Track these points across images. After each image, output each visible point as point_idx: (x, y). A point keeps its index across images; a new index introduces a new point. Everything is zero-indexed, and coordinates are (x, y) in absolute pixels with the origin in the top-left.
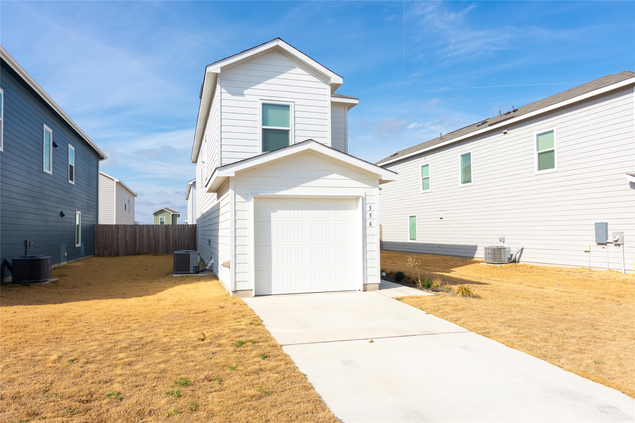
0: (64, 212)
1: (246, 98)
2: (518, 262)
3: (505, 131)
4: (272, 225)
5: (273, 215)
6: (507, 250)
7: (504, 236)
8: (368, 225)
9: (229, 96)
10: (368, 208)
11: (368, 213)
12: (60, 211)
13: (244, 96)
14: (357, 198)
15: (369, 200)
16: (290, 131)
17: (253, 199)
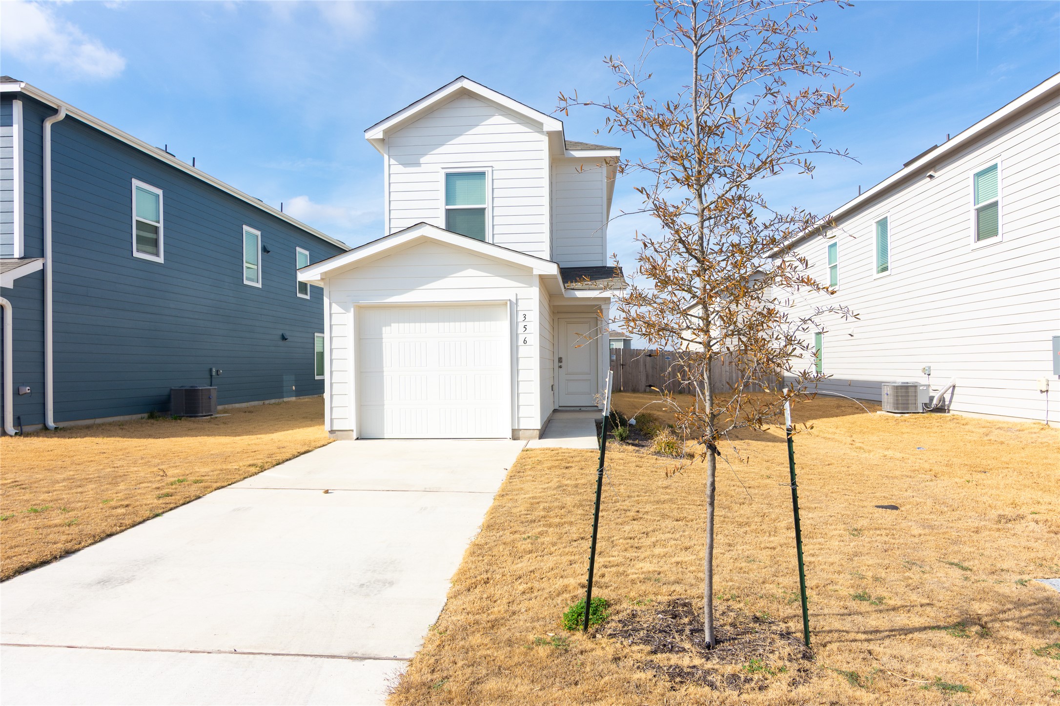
0: (287, 334)
1: (423, 168)
2: (949, 410)
3: (931, 173)
4: (384, 344)
5: (386, 330)
6: (921, 388)
7: (929, 365)
8: (521, 342)
9: (400, 169)
10: (521, 318)
11: (521, 326)
12: (281, 334)
13: (420, 166)
14: (503, 304)
15: (522, 305)
16: (487, 209)
17: (352, 309)
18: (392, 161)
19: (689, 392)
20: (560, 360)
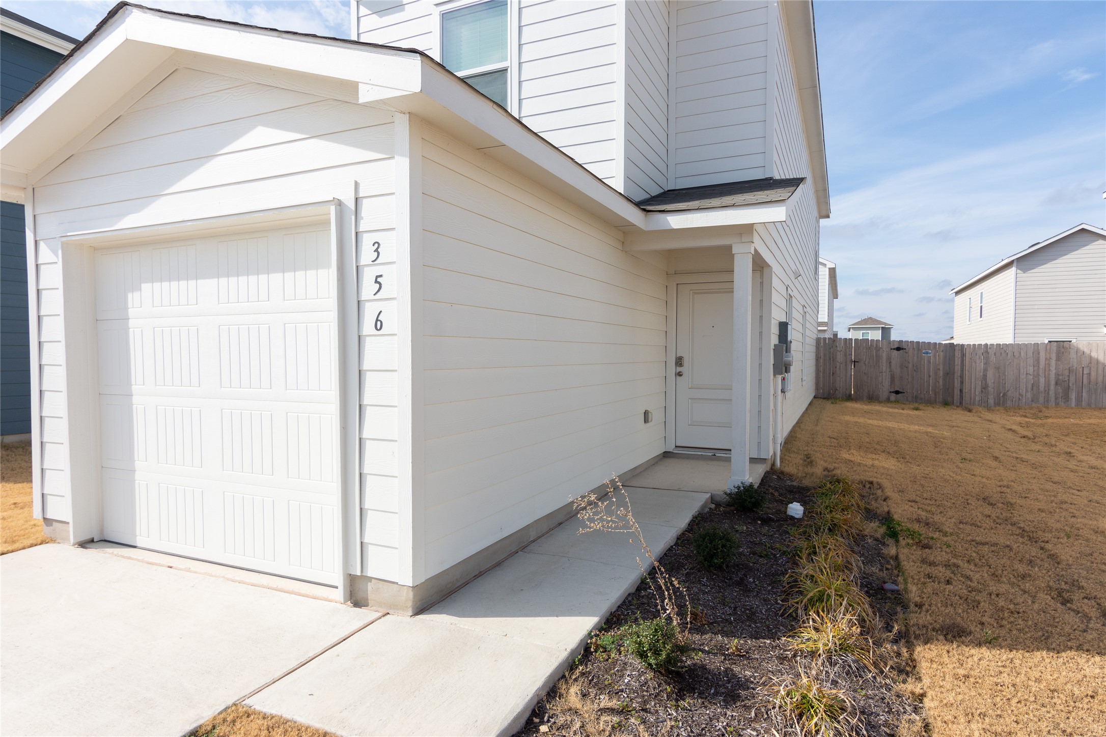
5: (133, 299)
8: (369, 325)
9: (374, 21)
10: (367, 255)
11: (368, 276)
15: (370, 215)
16: (509, 70)
18: (363, 11)
19: (961, 403)
20: (679, 362)
